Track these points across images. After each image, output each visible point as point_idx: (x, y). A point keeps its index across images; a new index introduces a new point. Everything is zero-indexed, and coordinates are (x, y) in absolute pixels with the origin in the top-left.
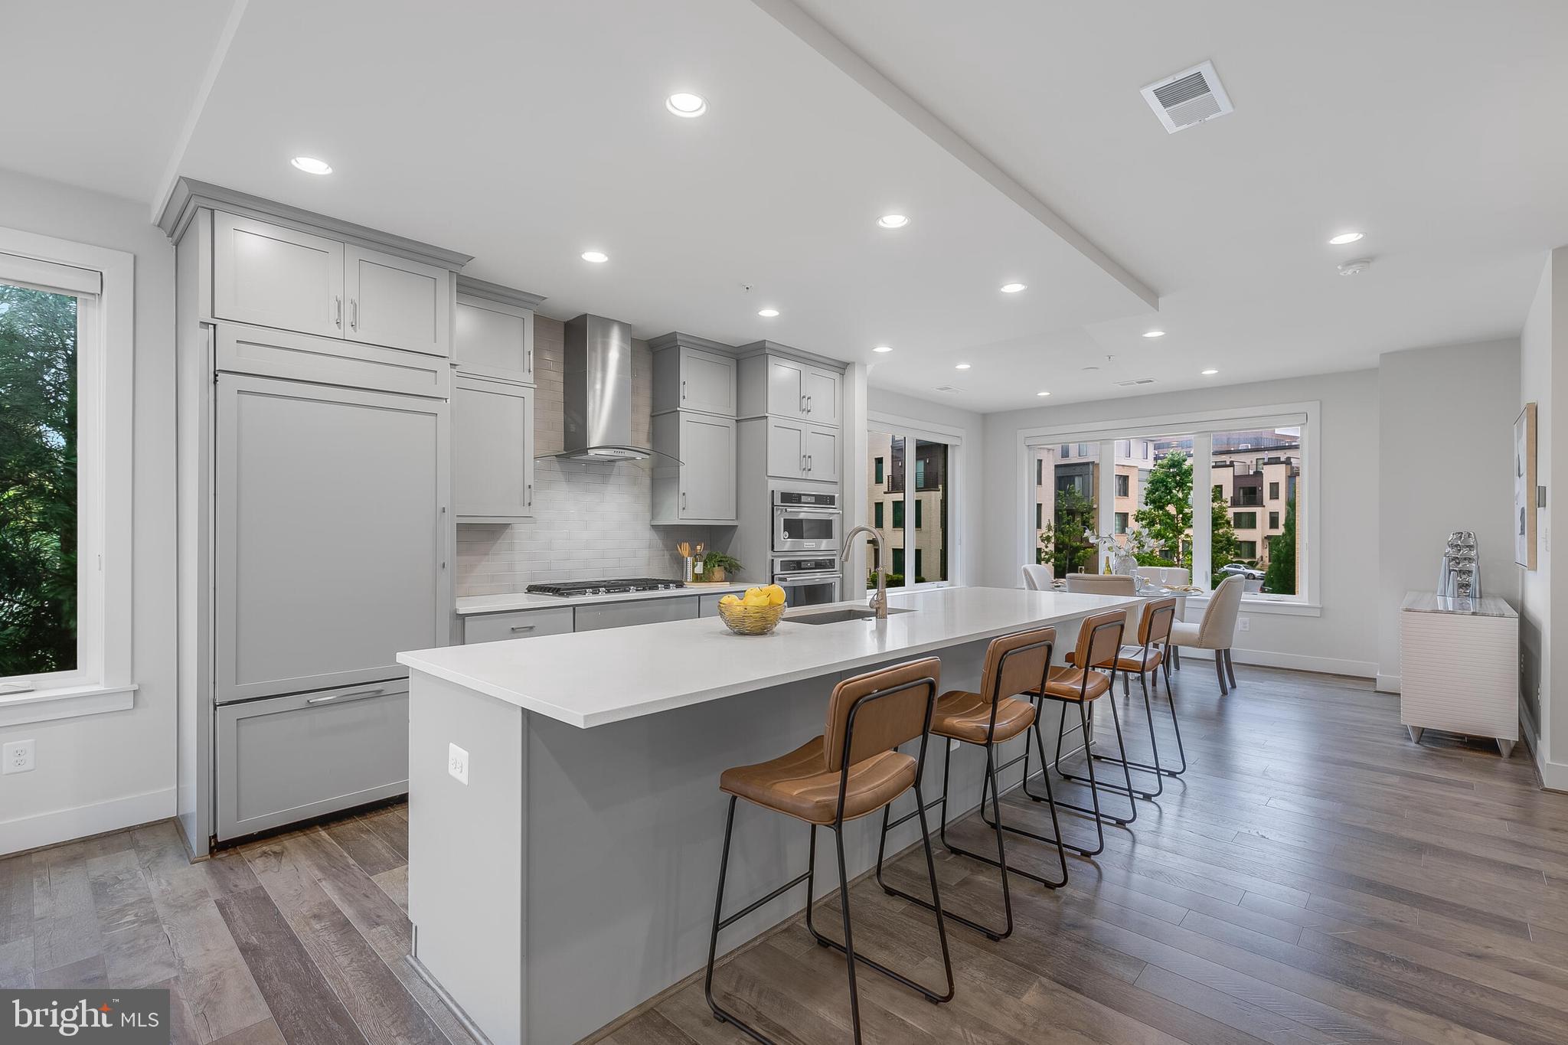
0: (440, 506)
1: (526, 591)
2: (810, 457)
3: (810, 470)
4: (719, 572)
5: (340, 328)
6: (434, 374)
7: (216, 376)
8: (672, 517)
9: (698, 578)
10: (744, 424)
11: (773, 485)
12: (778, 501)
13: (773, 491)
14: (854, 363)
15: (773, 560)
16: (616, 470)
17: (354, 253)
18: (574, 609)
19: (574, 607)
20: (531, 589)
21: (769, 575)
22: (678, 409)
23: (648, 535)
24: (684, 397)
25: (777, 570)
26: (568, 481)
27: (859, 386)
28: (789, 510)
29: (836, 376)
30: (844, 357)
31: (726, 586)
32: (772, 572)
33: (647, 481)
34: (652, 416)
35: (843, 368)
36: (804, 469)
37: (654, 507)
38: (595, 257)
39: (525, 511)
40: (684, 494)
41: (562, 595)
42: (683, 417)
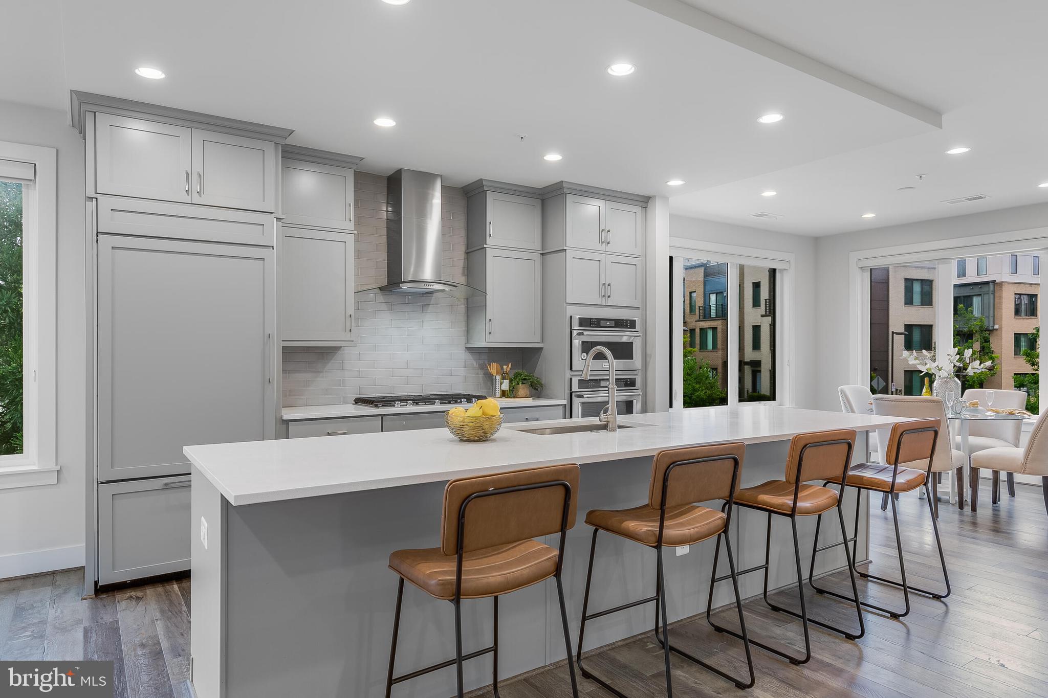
0: (267, 332)
1: (354, 402)
2: (609, 285)
3: (609, 297)
4: (522, 389)
5: (188, 195)
6: (261, 227)
7: (97, 236)
8: (482, 341)
9: (504, 394)
10: (548, 256)
11: (570, 311)
12: (576, 326)
13: (571, 317)
14: (655, 197)
15: (571, 379)
16: (433, 301)
17: (199, 135)
18: (382, 418)
19: (382, 416)
20: (358, 401)
21: (568, 392)
22: (485, 246)
23: (462, 356)
24: (490, 236)
25: (575, 387)
26: (390, 310)
27: (660, 218)
28: (585, 333)
29: (638, 210)
30: (647, 193)
31: (530, 402)
32: (571, 390)
33: (462, 309)
34: (467, 253)
35: (644, 201)
36: (604, 296)
37: (468, 332)
38: (385, 122)
39: (347, 336)
40: (490, 320)
41: (376, 406)
42: (489, 253)
